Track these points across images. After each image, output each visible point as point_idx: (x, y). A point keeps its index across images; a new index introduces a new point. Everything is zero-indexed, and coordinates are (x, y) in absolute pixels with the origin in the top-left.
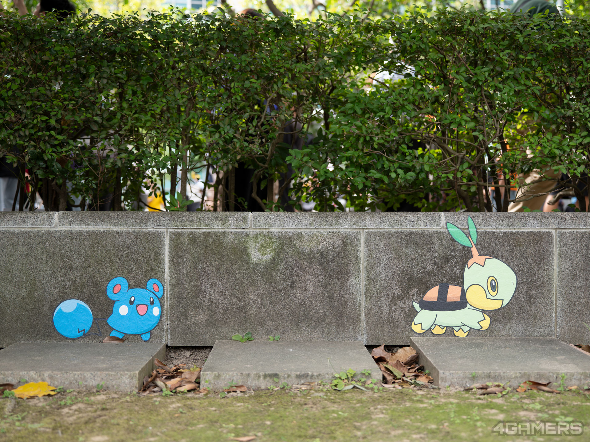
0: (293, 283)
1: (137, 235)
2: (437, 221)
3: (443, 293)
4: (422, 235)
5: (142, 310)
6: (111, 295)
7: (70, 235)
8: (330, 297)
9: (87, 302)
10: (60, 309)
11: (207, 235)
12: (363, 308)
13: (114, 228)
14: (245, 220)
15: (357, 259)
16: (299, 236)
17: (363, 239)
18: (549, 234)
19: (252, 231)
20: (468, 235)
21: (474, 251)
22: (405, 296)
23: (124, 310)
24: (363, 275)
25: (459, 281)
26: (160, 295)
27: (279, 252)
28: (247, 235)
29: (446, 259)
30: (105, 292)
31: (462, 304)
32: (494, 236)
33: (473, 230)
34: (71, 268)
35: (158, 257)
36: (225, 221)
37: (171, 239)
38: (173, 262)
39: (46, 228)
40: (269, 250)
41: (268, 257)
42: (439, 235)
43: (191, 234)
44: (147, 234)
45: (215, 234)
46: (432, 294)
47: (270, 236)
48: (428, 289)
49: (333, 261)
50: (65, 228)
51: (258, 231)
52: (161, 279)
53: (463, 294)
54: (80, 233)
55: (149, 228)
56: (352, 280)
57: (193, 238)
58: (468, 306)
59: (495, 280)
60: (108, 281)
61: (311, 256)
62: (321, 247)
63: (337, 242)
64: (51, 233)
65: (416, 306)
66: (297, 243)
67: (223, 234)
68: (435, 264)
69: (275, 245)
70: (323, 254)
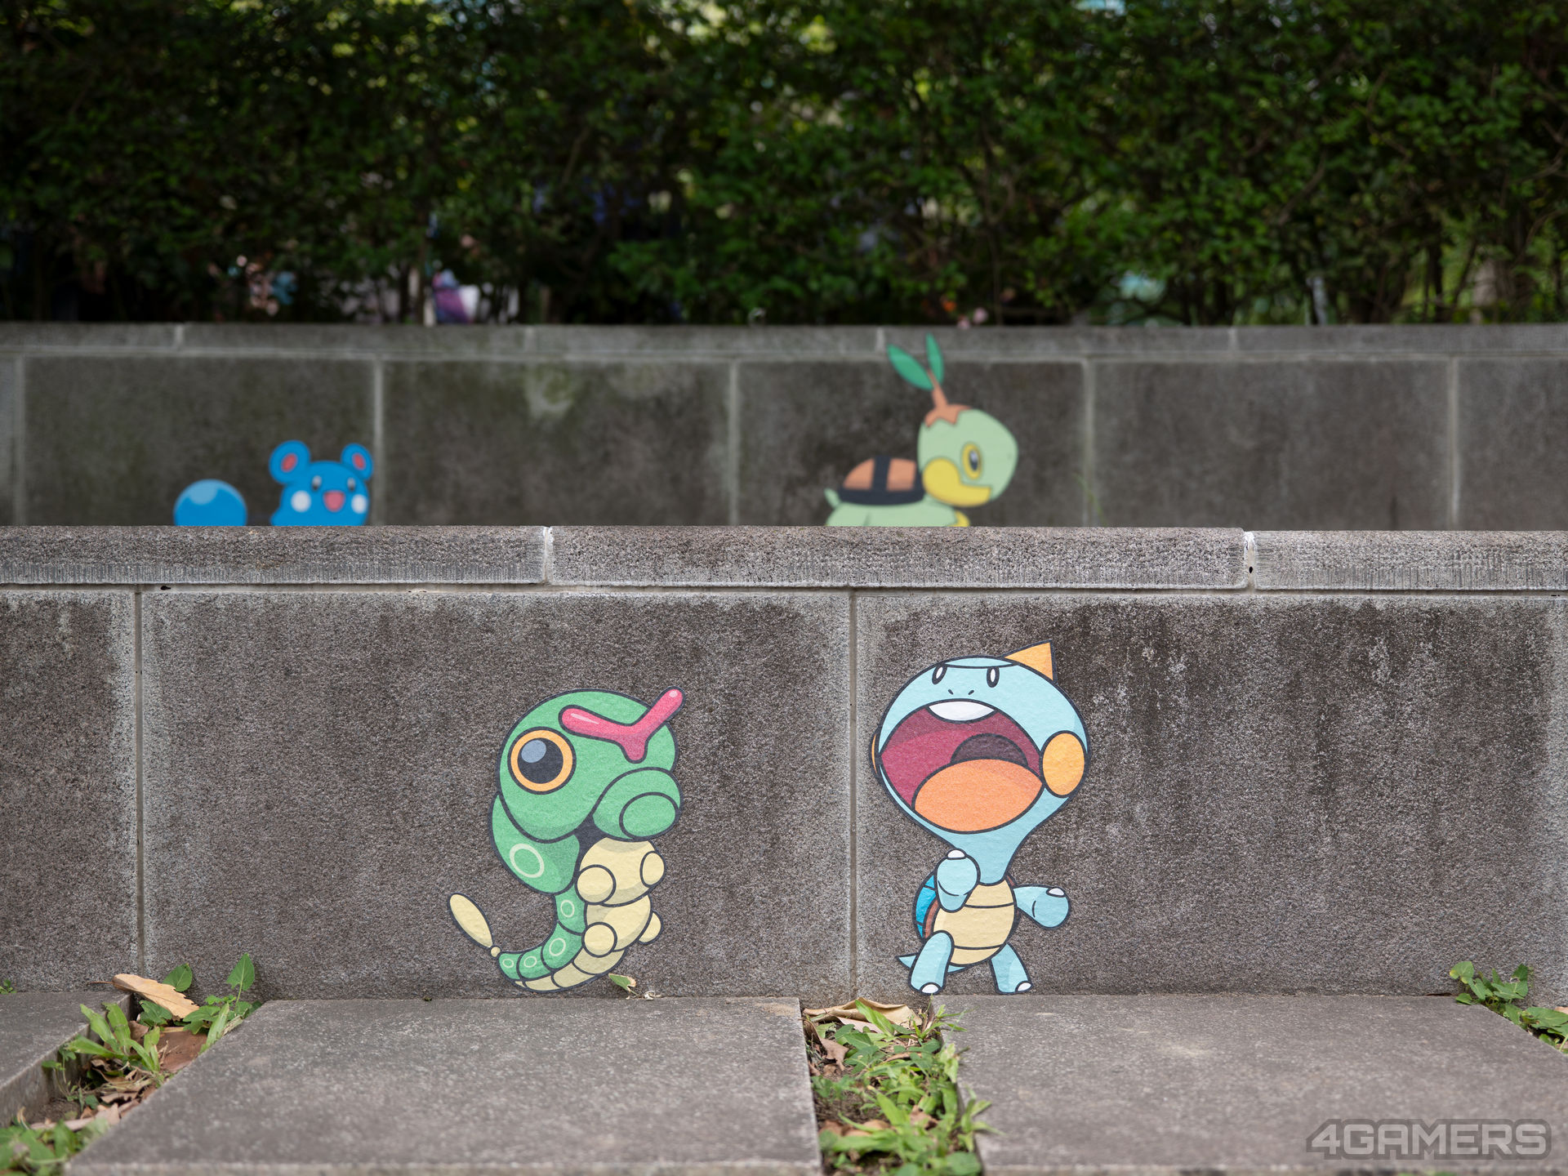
0: (607, 455)
1: (324, 366)
2: (870, 343)
3: (881, 474)
4: (841, 368)
5: (334, 501)
6: (278, 472)
7: (204, 365)
8: (676, 480)
9: (237, 485)
11: (451, 366)
12: (734, 502)
13: (285, 353)
14: (519, 340)
15: (723, 413)
16: (618, 369)
17: (734, 375)
18: (1076, 368)
19: (532, 361)
20: (927, 366)
21: (939, 397)
22: (813, 478)
23: (301, 501)
24: (734, 439)
25: (909, 451)
26: (366, 474)
27: (582, 398)
28: (523, 368)
29: (886, 412)
30: (265, 469)
31: (915, 493)
32: (974, 369)
33: (936, 360)
34: (207, 424)
35: (363, 407)
36: (482, 342)
37: (386, 373)
38: (391, 416)
39: (162, 351)
40: (562, 394)
41: (560, 407)
42: (874, 368)
43: (421, 363)
44: (343, 365)
45: (464, 365)
46: (862, 476)
47: (565, 369)
48: (852, 464)
49: (680, 413)
50: (195, 352)
51: (543, 360)
52: (368, 445)
53: (918, 476)
54: (222, 362)
55: (347, 353)
56: (715, 450)
57: (427, 374)
58: (927, 499)
59: (977, 450)
60: (273, 447)
61: (639, 406)
62: (659, 387)
63: (687, 381)
64: (171, 361)
65: (832, 496)
66: (614, 382)
67: (480, 365)
68: (867, 420)
69: (575, 385)
70: (660, 402)
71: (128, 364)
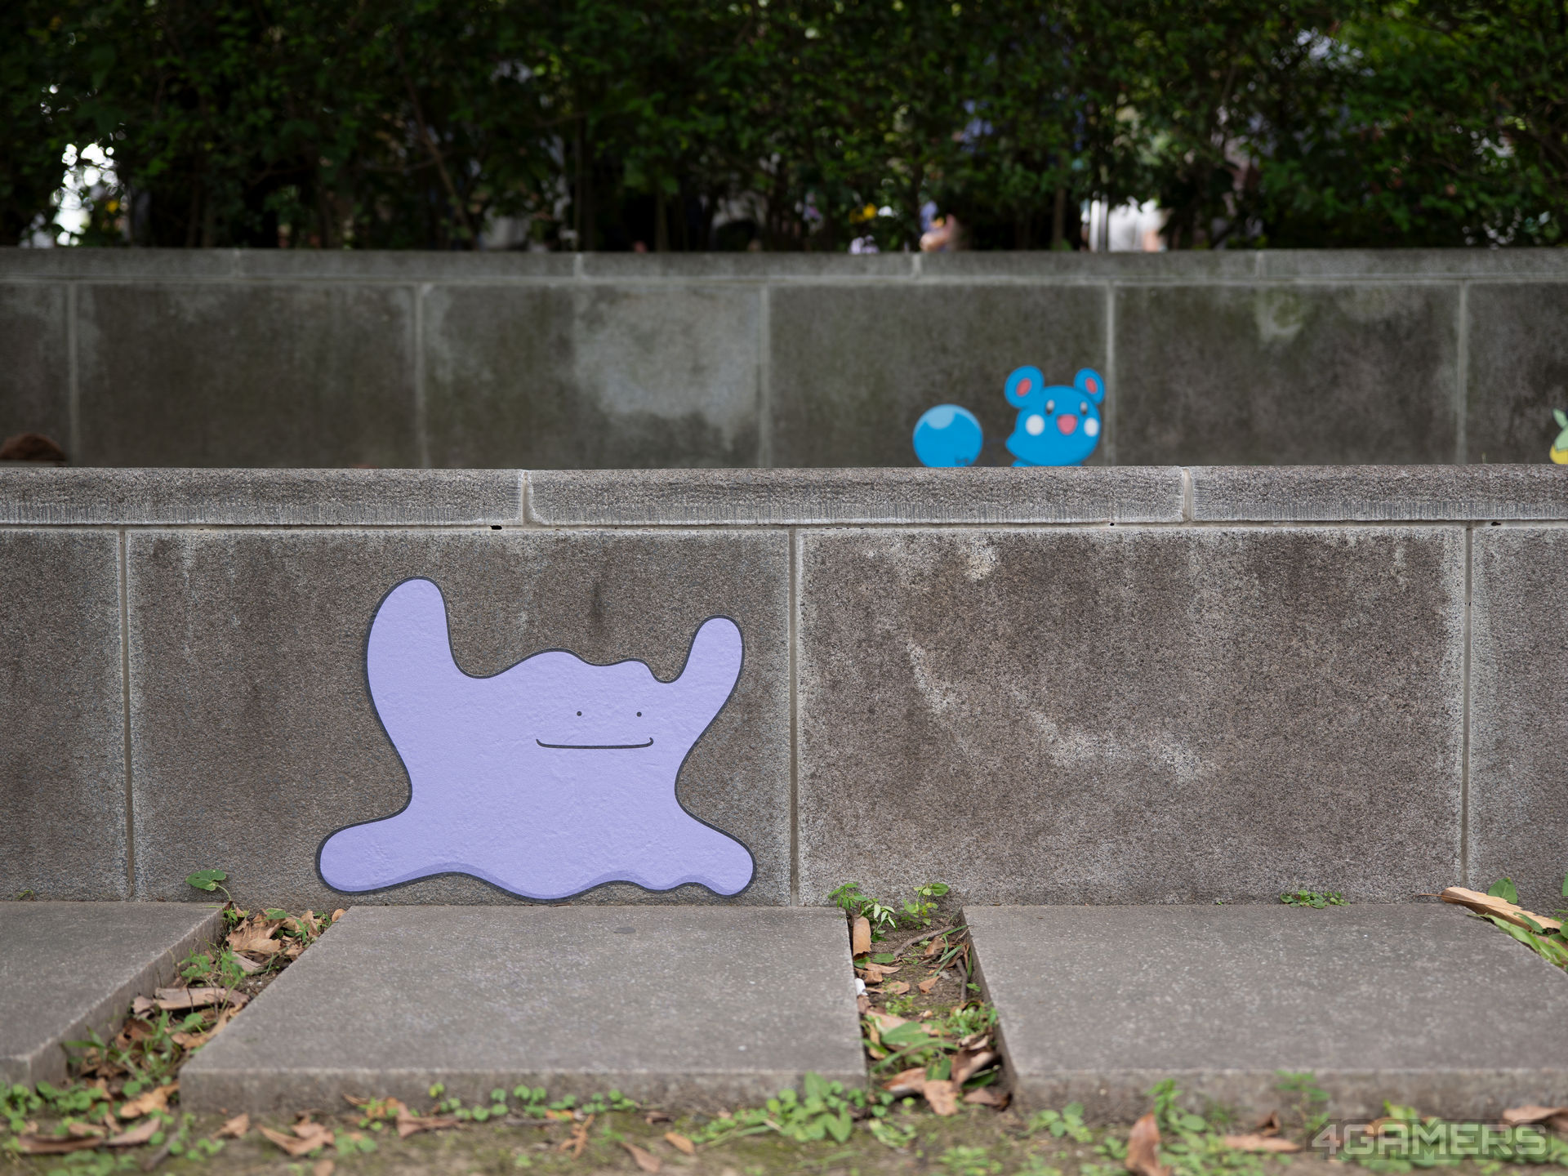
0: (1336, 377)
1: (1058, 292)
5: (1067, 424)
6: (1013, 397)
7: (942, 293)
8: (1404, 401)
9: (973, 410)
10: (926, 425)
11: (1182, 291)
12: (1461, 423)
13: (1019, 280)
14: (1250, 264)
15: (1452, 336)
16: (1348, 293)
17: (1463, 297)
19: (1262, 285)
22: (1541, 399)
23: (1035, 425)
24: (1463, 361)
26: (1098, 398)
27: (1312, 321)
28: (1253, 292)
30: (1001, 393)
34: (944, 350)
35: (1095, 332)
36: (1213, 268)
37: (1118, 299)
38: (1122, 341)
39: (901, 279)
40: (1292, 318)
41: (1290, 331)
43: (1153, 289)
44: (1076, 291)
45: (1196, 290)
47: (1296, 293)
49: (1409, 336)
50: (932, 280)
51: (1273, 284)
52: (1100, 370)
54: (959, 290)
55: (1081, 280)
56: (1443, 372)
57: (1159, 299)
60: (1008, 373)
61: (1368, 329)
62: (1388, 311)
63: (1417, 304)
64: (910, 290)
65: (1560, 416)
66: (1344, 305)
67: (1211, 290)
69: (1305, 309)
70: (1390, 325)
71: (869, 292)
